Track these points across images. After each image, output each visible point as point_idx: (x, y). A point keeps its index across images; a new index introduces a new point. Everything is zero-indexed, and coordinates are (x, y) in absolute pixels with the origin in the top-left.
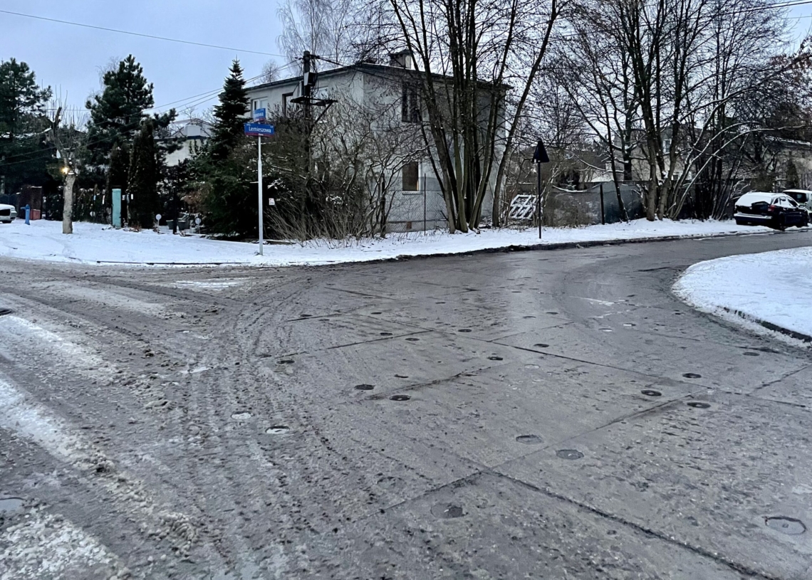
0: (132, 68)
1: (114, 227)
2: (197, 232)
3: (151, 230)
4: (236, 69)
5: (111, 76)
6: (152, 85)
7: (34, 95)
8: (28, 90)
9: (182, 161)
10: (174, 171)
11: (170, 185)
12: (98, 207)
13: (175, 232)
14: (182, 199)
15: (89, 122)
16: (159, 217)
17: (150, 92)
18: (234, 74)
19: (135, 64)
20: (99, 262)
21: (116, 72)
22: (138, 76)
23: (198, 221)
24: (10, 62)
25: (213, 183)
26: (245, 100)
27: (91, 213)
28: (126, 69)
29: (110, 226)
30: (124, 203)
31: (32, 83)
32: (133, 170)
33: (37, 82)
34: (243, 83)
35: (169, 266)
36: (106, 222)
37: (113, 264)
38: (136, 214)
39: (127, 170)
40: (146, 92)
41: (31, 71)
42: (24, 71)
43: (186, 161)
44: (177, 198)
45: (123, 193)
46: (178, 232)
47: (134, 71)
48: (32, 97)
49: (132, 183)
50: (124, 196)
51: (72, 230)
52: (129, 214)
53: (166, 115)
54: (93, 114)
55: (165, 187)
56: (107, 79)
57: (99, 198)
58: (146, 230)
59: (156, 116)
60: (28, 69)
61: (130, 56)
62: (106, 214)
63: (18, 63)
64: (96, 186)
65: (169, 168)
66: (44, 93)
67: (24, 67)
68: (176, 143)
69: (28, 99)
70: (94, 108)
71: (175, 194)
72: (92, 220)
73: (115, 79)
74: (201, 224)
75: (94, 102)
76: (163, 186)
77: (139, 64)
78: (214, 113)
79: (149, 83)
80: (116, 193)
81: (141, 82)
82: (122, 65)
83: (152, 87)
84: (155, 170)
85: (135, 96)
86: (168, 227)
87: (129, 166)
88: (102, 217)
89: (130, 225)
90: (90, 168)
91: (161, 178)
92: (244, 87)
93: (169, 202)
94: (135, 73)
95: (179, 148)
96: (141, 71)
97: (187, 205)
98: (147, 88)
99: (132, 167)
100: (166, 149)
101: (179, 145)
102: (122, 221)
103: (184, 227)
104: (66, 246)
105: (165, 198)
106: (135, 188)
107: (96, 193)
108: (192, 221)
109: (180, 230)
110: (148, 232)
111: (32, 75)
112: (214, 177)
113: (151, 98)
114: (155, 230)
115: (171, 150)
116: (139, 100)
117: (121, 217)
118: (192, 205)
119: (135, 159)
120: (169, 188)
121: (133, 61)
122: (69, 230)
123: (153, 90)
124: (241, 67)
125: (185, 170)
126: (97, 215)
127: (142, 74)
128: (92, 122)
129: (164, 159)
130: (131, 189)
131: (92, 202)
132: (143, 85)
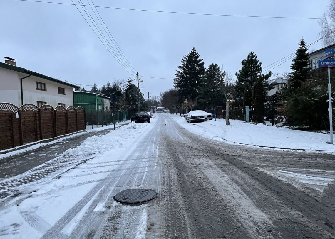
0: (253, 56)
1: (247, 122)
2: (284, 125)
3: (262, 124)
4: (302, 44)
5: (244, 61)
6: (261, 62)
7: (220, 75)
8: (218, 73)
9: (275, 93)
10: (271, 98)
11: (270, 104)
12: (240, 114)
13: (273, 125)
14: (276, 109)
15: (236, 81)
16: (265, 118)
17: (260, 66)
18: (301, 46)
19: (254, 55)
20: (235, 143)
21: (246, 59)
22: (255, 60)
23: (284, 120)
24: (212, 64)
25: (293, 101)
26: (308, 59)
27: (238, 116)
28: (250, 57)
29: (245, 121)
30: (250, 112)
31: (219, 70)
32: (254, 98)
33: (220, 70)
34: (306, 50)
35: (272, 149)
36: (243, 120)
37: (241, 145)
38: (255, 117)
39: (251, 98)
40: (259, 66)
41: (218, 67)
42: (216, 67)
43: (277, 93)
44: (273, 109)
45: (250, 108)
46: (275, 125)
47: (253, 58)
48: (219, 76)
49: (253, 103)
50: (250, 109)
51: (229, 123)
52: (252, 117)
53: (267, 74)
54: (238, 77)
55: (268, 105)
56: (243, 63)
57: (241, 110)
58: (260, 124)
59: (263, 75)
60: (217, 66)
61: (252, 52)
62: (243, 117)
63: (214, 64)
64: (240, 105)
65: (269, 96)
66: (223, 74)
67: (216, 65)
68: (272, 86)
69: (218, 76)
70: (238, 75)
71: (273, 107)
72: (239, 119)
73: (246, 62)
74: (286, 121)
75: (239, 73)
76: (267, 105)
77: (255, 55)
78: (291, 67)
79: (260, 62)
80: (247, 108)
81: (256, 62)
82: (249, 56)
83: (261, 63)
84: (263, 97)
85: (254, 68)
86: (269, 122)
87: (252, 96)
88: (242, 118)
89: (253, 121)
90: (238, 99)
91: (266, 101)
92: (307, 52)
93: (270, 111)
94: (254, 58)
95: (273, 88)
96: (256, 57)
97: (279, 112)
98: (259, 64)
99: (253, 97)
100: (268, 89)
101: (273, 87)
102: (250, 119)
103: (277, 122)
104: (225, 132)
105: (267, 109)
106: (255, 106)
107: (240, 109)
108: (281, 120)
109: (275, 123)
110: (261, 125)
111: (219, 68)
112: (293, 98)
113: (261, 68)
114: (264, 124)
115: (270, 89)
116: (256, 70)
117: (249, 118)
118: (281, 112)
119: (255, 93)
120: (269, 105)
121: (253, 54)
122: (228, 123)
123: (262, 65)
124: (305, 42)
125: (276, 97)
126: (240, 117)
127: (257, 59)
128: (238, 80)
129: (267, 93)
130: (253, 106)
131: (238, 112)
132: (257, 63)
